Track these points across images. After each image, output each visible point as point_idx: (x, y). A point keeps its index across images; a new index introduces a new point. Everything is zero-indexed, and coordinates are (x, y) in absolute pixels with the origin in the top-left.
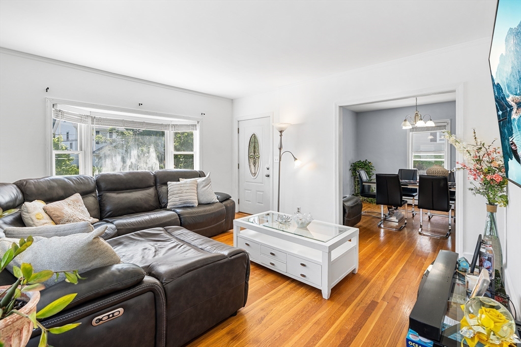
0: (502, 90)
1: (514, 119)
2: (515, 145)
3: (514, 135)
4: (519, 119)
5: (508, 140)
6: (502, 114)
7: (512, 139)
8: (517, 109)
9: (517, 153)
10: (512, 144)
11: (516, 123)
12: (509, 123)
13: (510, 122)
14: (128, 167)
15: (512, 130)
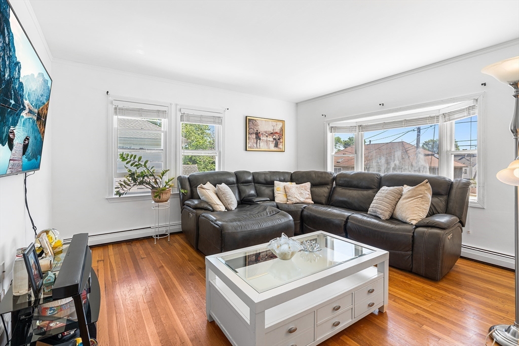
0: (23, 90)
1: (23, 117)
2: (14, 135)
3: (17, 127)
4: (26, 119)
5: (9, 128)
6: (13, 104)
7: (13, 128)
8: (28, 112)
9: (13, 141)
10: (11, 132)
11: (23, 120)
12: (17, 115)
13: (19, 115)
14: (392, 169)
15: (17, 122)
